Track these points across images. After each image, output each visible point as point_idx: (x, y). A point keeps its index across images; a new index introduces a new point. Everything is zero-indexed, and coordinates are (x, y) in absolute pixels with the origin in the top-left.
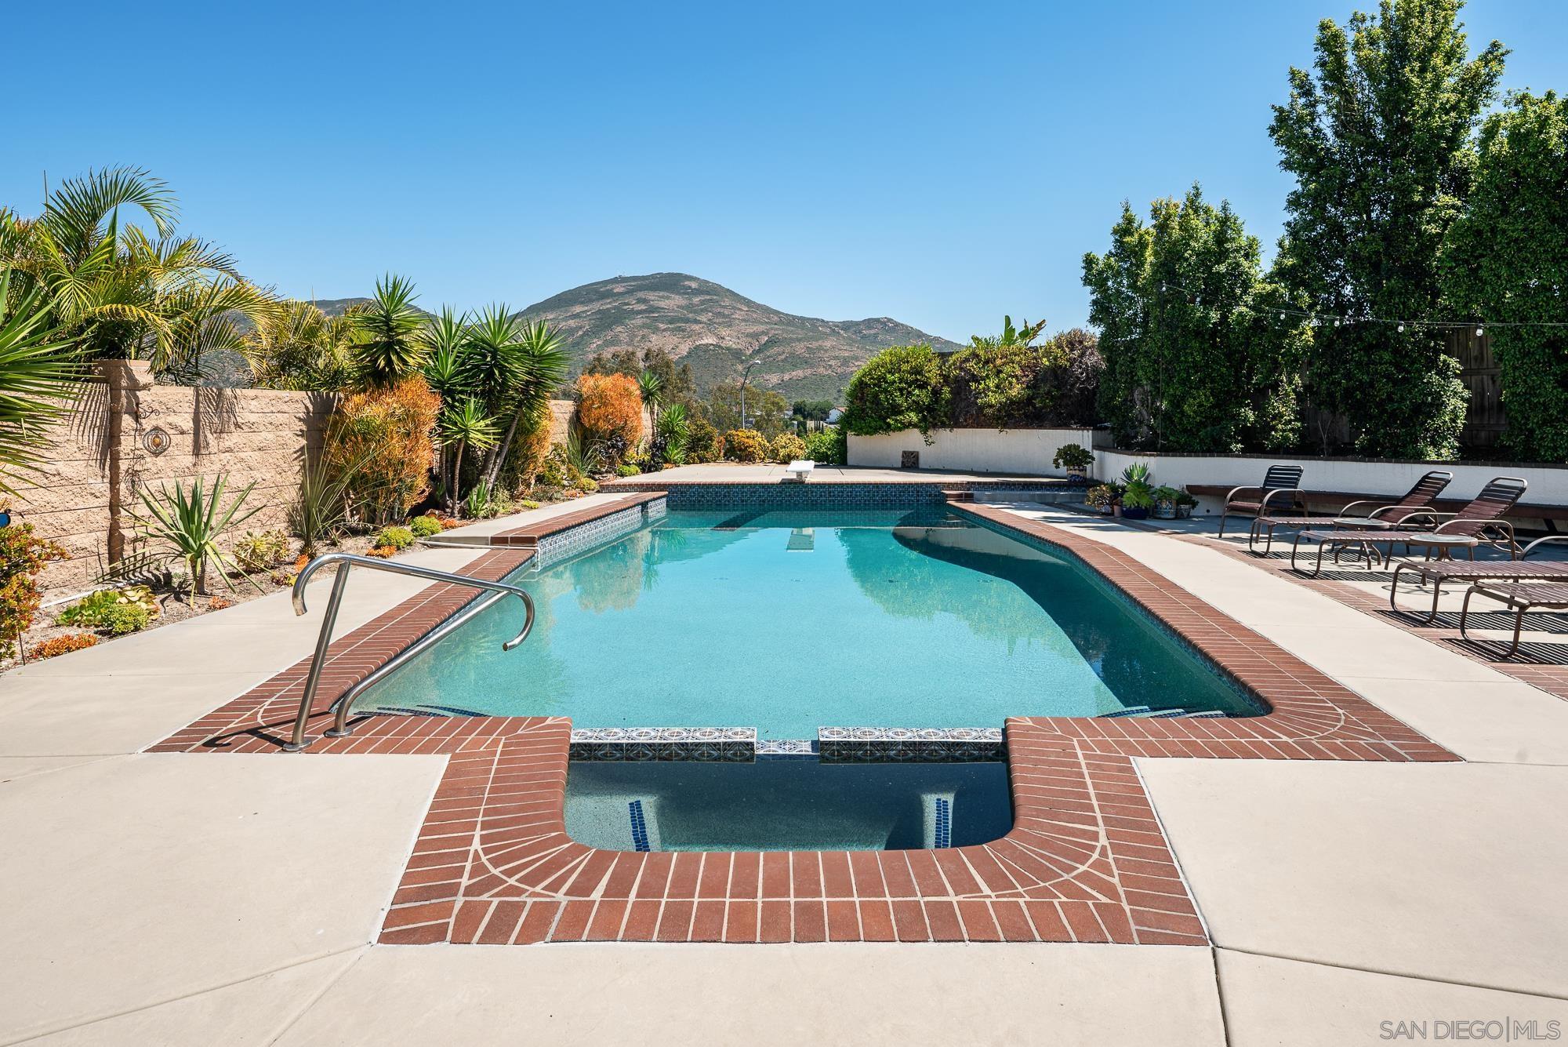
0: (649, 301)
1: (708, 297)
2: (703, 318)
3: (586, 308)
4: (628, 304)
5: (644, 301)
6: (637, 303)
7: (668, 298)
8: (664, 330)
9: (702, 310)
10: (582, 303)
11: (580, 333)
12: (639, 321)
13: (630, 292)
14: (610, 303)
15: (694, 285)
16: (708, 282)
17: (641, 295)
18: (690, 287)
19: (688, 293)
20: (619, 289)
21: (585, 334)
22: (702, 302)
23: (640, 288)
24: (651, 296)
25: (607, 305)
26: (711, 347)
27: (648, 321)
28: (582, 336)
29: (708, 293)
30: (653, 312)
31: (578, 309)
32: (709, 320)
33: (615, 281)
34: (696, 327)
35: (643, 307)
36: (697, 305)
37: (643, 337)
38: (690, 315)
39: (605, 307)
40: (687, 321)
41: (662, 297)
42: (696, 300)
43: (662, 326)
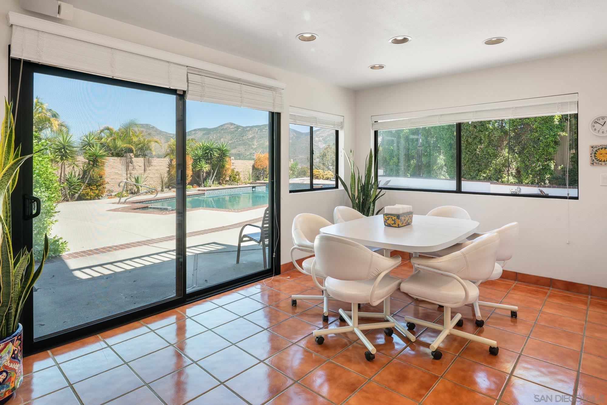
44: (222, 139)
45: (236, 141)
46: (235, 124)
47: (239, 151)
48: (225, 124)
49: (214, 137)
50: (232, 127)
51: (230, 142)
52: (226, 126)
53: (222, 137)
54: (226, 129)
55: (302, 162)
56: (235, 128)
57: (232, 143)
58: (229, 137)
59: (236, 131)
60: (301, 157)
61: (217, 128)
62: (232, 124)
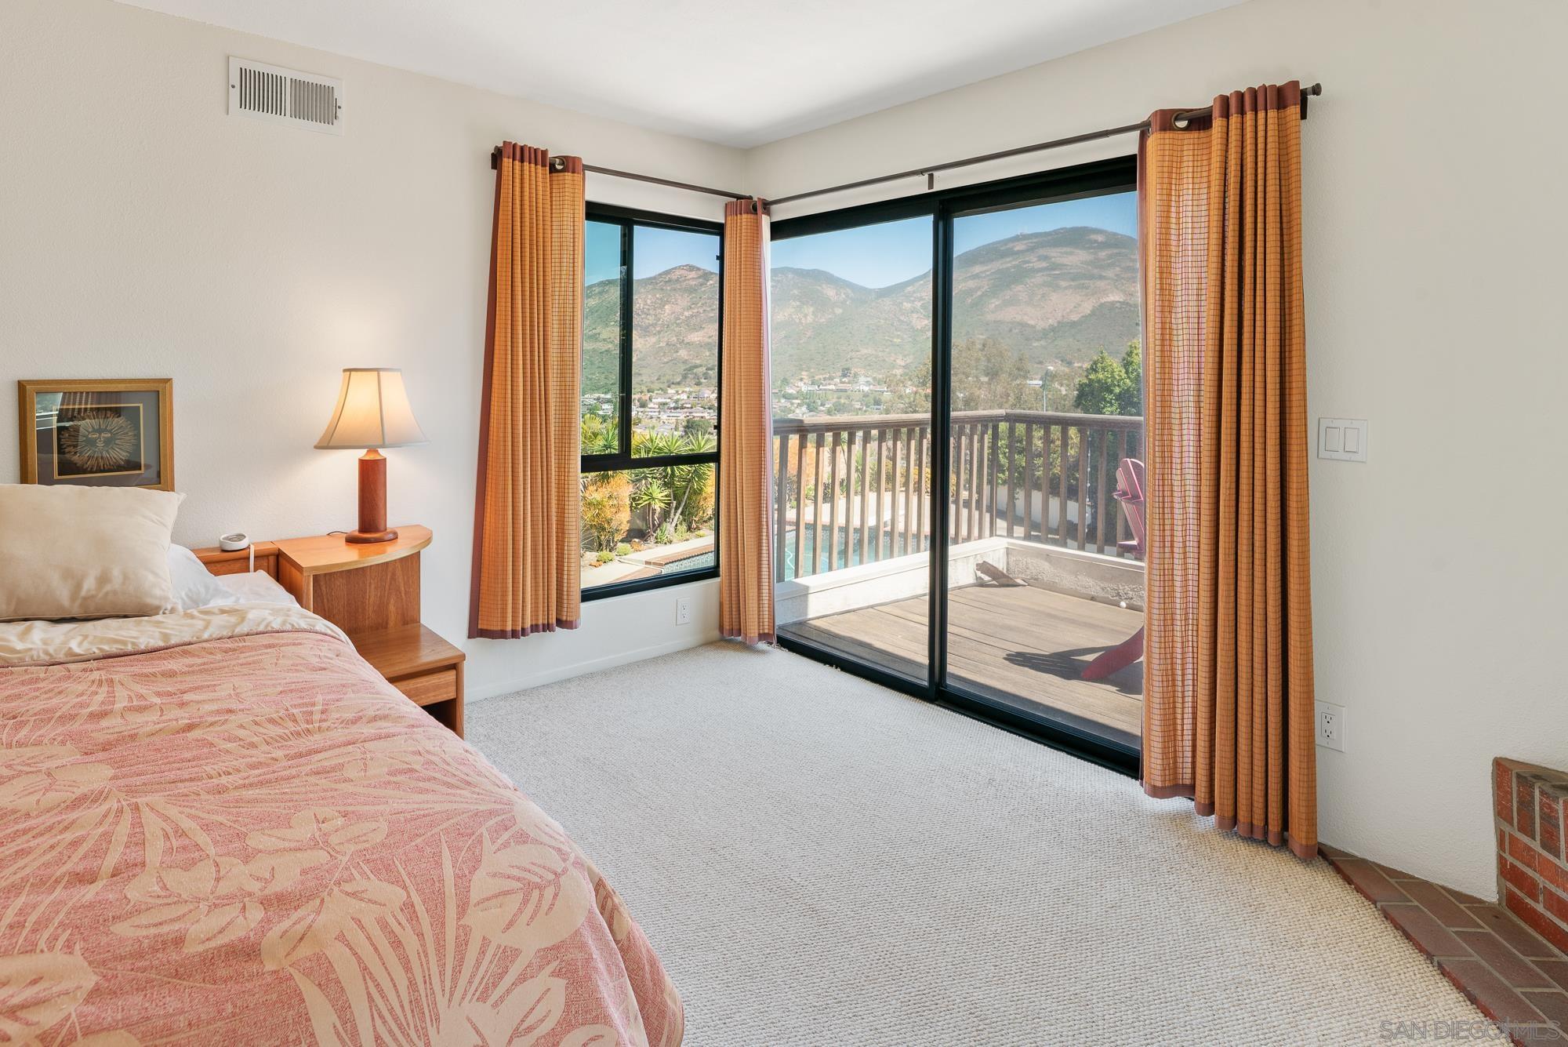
0: (1050, 258)
1: (1116, 251)
2: (1110, 273)
3: (985, 268)
4: (1029, 262)
5: (1046, 258)
6: (1039, 260)
7: (1071, 254)
8: (1066, 288)
9: (1109, 265)
10: (982, 263)
11: (979, 293)
12: (1039, 279)
13: (1031, 249)
14: (1010, 262)
15: (1100, 238)
16: (1118, 234)
17: (1042, 252)
18: (1096, 241)
19: (1094, 248)
20: (1019, 247)
21: (984, 295)
22: (1110, 257)
23: (1042, 245)
24: (1054, 253)
25: (1008, 263)
26: (1118, 305)
27: (1049, 279)
28: (981, 296)
29: (1116, 246)
30: (1054, 270)
31: (977, 269)
32: (1117, 275)
33: (1017, 239)
34: (1101, 284)
35: (1044, 264)
36: (1104, 260)
37: (1043, 296)
38: (1096, 271)
39: (1004, 266)
40: (1092, 277)
41: (1066, 253)
42: (1103, 254)
43: (1063, 284)
44: (667, 307)
45: (701, 311)
46: (699, 269)
47: (710, 337)
48: (675, 268)
49: (649, 302)
50: (693, 274)
51: (686, 314)
52: (678, 273)
53: (668, 302)
54: (677, 280)
55: (869, 365)
56: (699, 277)
57: (692, 316)
58: (683, 301)
59: (701, 285)
60: (866, 351)
61: (654, 278)
62: (691, 268)
